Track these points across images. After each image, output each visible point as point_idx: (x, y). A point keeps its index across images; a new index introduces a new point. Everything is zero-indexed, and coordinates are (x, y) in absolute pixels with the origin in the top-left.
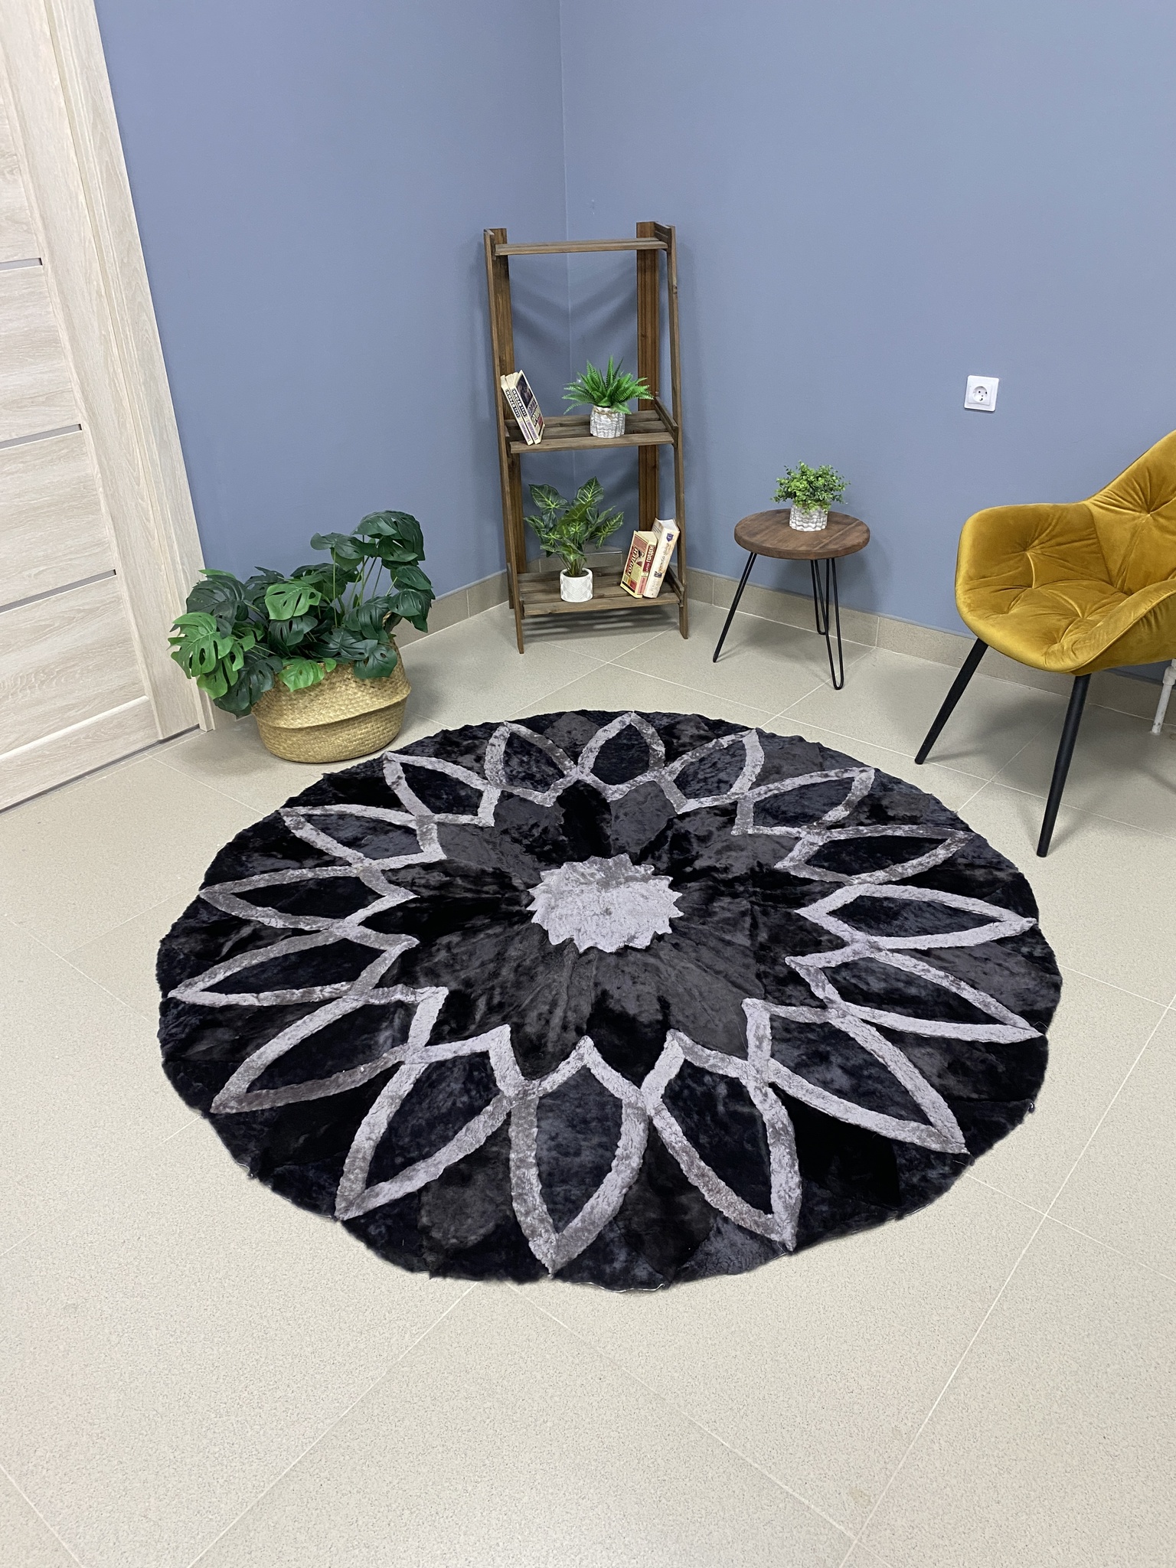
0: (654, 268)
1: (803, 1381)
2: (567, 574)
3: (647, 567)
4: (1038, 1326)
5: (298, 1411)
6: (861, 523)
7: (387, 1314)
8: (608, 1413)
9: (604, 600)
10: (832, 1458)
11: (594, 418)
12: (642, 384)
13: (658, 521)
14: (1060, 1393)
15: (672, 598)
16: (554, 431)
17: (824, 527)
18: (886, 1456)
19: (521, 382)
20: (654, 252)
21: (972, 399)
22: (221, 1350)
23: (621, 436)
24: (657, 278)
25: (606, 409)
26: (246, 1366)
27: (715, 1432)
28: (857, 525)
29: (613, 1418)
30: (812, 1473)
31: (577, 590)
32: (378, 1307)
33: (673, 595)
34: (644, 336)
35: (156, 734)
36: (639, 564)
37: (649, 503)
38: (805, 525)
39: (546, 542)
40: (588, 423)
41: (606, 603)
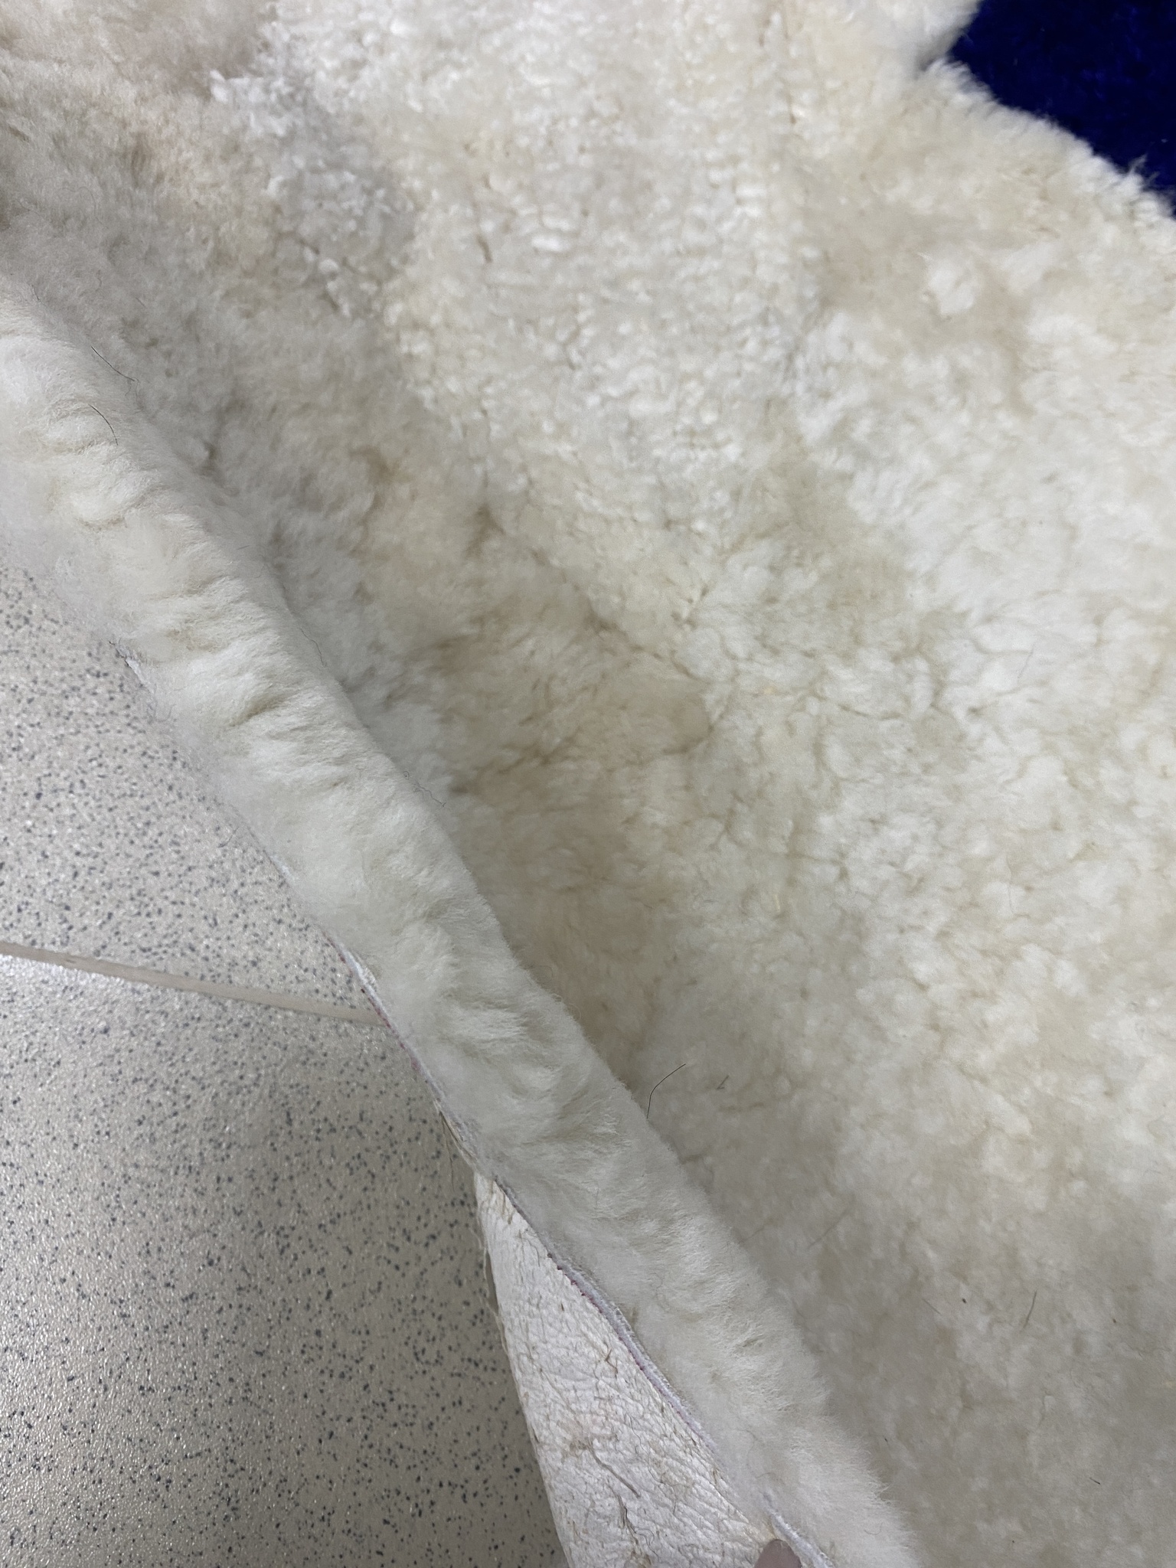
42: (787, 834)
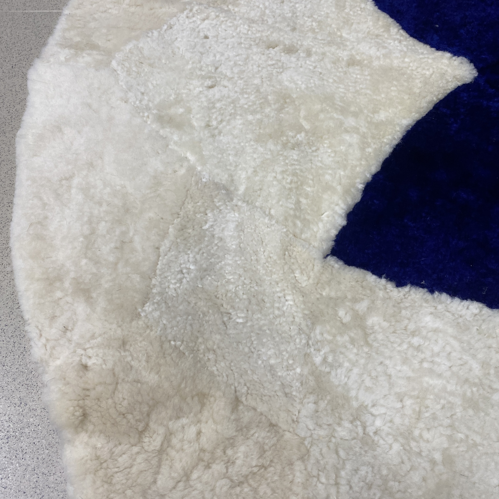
42: (334, 478)
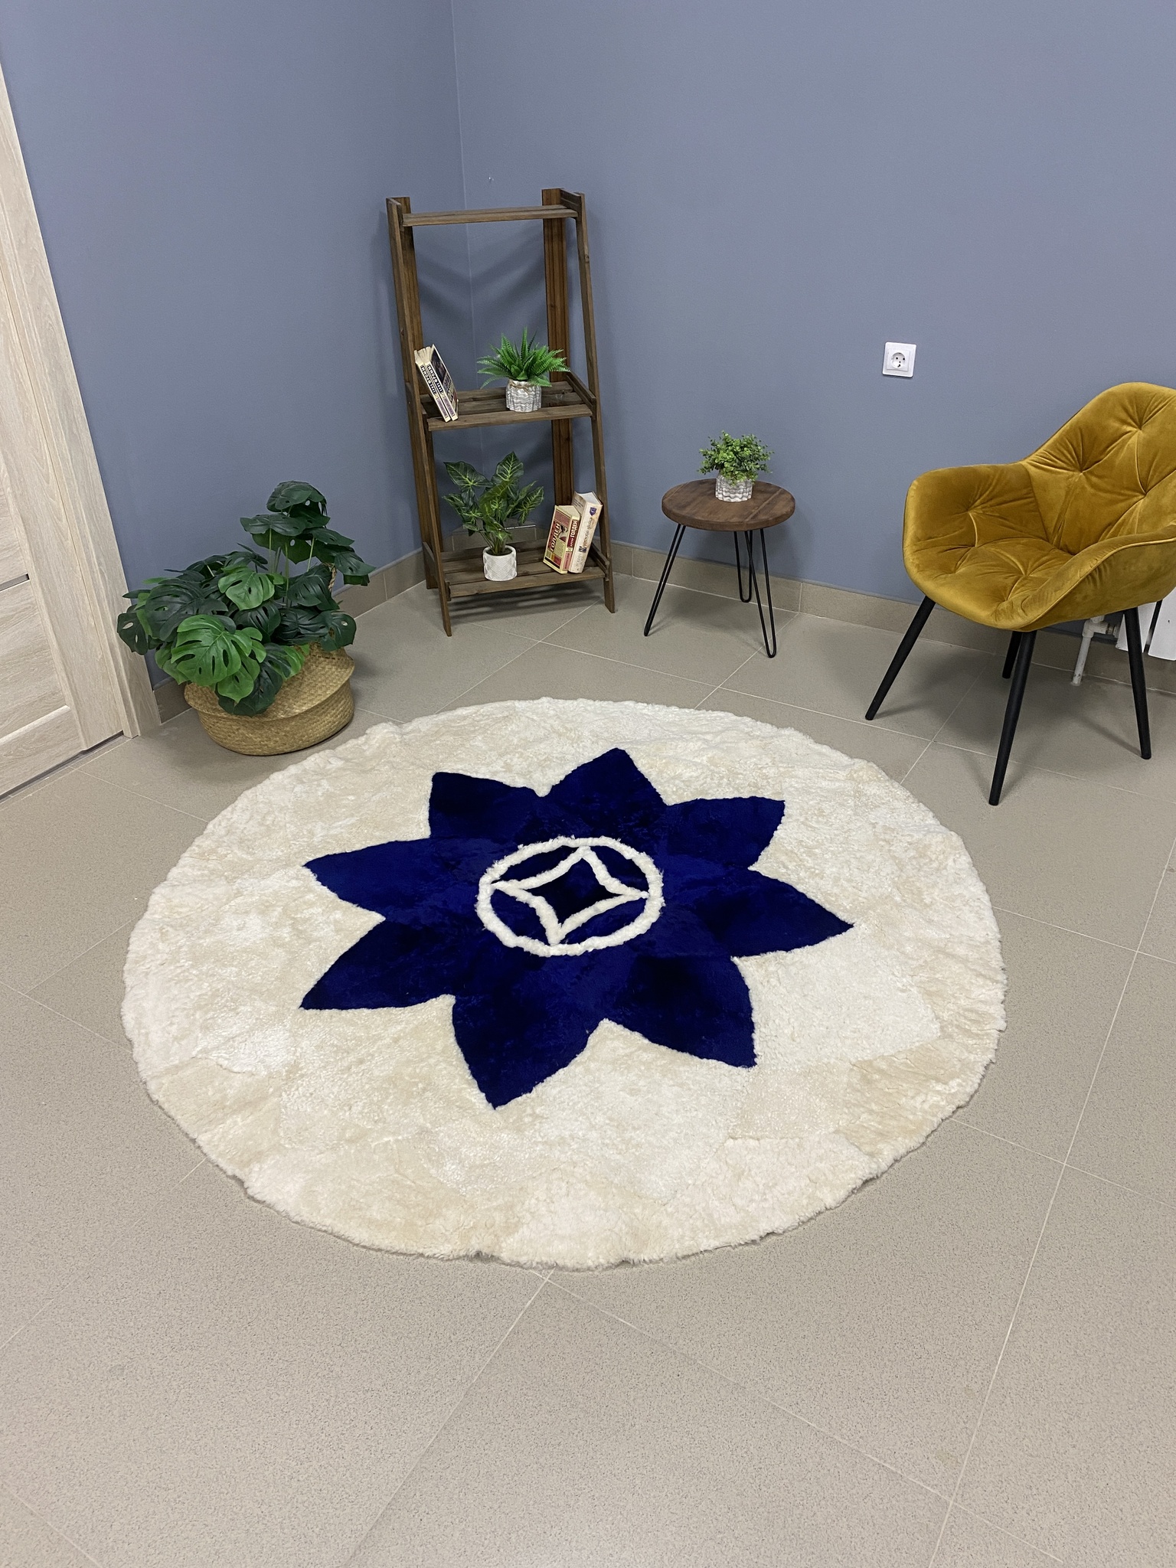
0: (561, 236)
1: (873, 1353)
2: (490, 552)
3: (572, 543)
4: (1078, 1271)
5: (381, 1447)
6: (784, 492)
7: (453, 1337)
8: (693, 1408)
9: (531, 578)
10: (914, 1424)
11: (511, 392)
12: (556, 356)
13: (578, 496)
14: (1110, 1335)
15: (597, 572)
16: (468, 406)
17: (750, 497)
18: (964, 1416)
19: (435, 357)
20: (561, 221)
21: (891, 366)
22: (287, 1394)
23: (538, 410)
24: (564, 246)
25: (523, 383)
26: (317, 1408)
27: (800, 1414)
28: (781, 493)
29: (698, 1412)
30: (899, 1442)
31: (501, 569)
32: (442, 1331)
33: (598, 569)
34: (553, 307)
35: (79, 745)
36: (563, 539)
37: (564, 475)
38: (732, 495)
39: (466, 520)
40: (504, 396)
41: (532, 581)
